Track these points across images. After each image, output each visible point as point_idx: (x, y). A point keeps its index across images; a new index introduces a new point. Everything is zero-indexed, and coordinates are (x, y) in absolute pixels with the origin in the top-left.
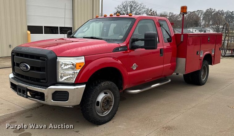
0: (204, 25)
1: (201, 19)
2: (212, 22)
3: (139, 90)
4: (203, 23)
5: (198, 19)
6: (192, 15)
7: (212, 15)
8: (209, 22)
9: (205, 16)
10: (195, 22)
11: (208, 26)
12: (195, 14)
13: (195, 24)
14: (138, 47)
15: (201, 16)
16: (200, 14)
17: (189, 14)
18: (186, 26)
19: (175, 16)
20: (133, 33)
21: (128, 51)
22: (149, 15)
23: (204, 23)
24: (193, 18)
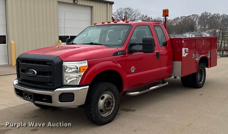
0: (200, 29)
1: (197, 23)
2: (208, 26)
3: (138, 92)
4: (198, 27)
5: (193, 23)
6: (187, 20)
7: (207, 19)
8: (205, 26)
9: (200, 20)
10: (191, 27)
11: (204, 30)
12: (190, 19)
13: (190, 29)
14: (135, 51)
15: (196, 20)
16: (195, 19)
17: (184, 19)
18: (182, 31)
19: (169, 21)
20: (130, 38)
21: (127, 55)
22: (145, 21)
23: (200, 27)
24: (188, 22)
